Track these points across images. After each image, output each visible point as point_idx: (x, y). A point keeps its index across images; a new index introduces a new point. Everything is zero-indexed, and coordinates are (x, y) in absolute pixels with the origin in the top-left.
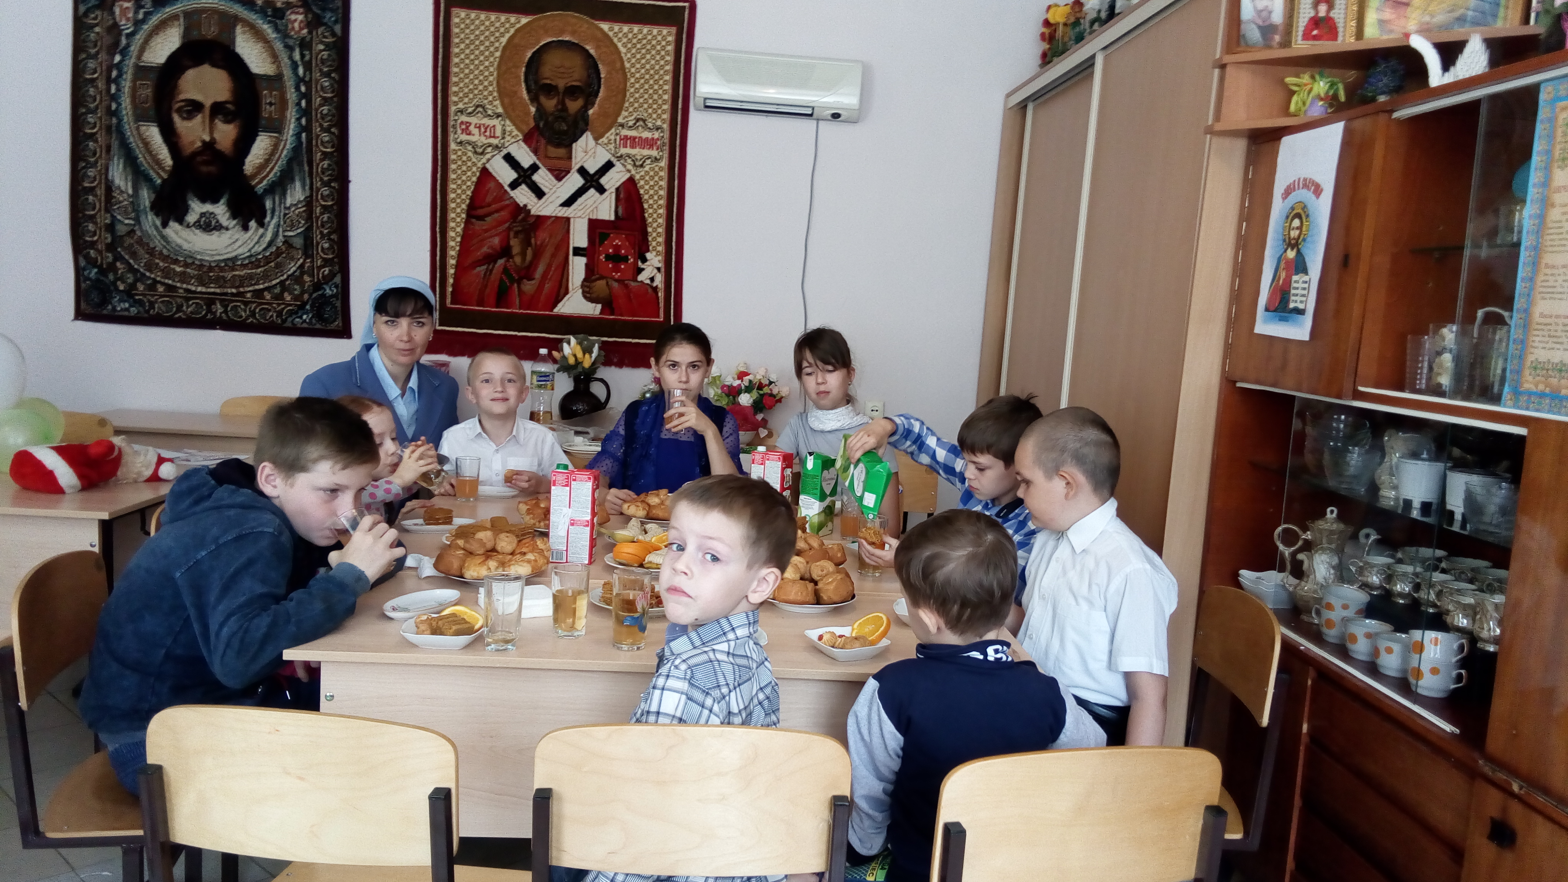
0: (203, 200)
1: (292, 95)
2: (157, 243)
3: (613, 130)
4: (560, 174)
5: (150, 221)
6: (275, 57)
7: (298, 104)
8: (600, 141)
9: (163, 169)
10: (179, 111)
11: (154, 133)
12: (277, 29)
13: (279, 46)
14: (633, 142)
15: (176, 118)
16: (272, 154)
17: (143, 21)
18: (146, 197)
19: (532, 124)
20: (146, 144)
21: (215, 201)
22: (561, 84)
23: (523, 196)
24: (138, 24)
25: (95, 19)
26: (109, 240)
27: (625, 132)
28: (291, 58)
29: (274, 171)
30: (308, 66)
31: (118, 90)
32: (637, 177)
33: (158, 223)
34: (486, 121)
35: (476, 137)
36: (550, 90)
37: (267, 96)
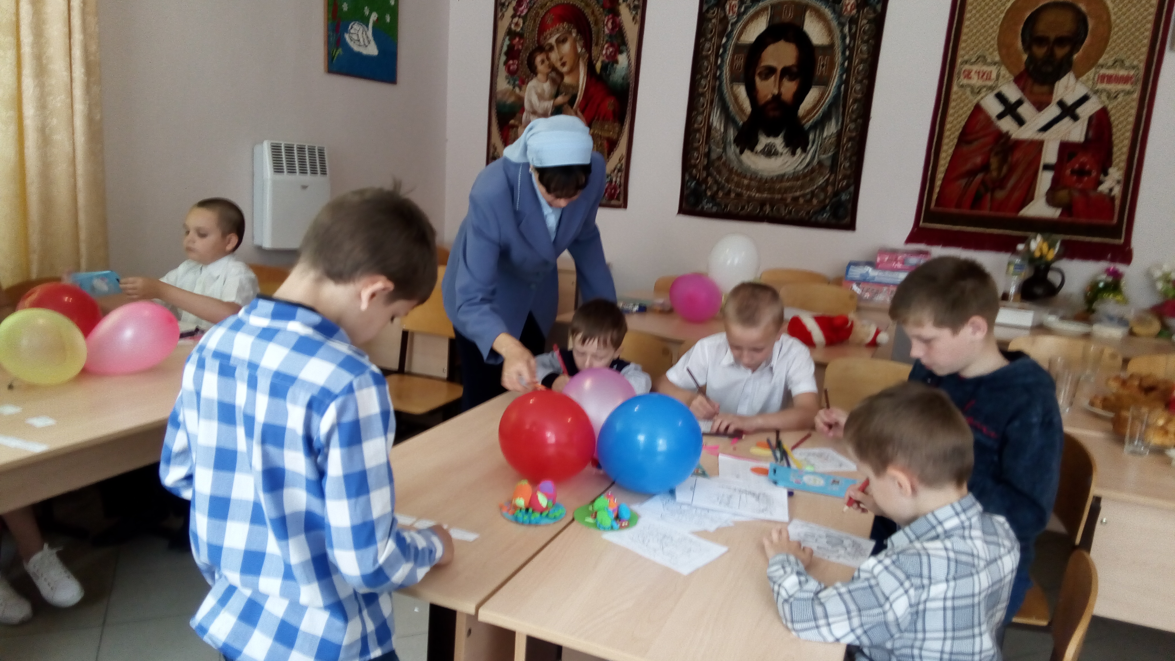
0: (768, 135)
1: (838, 58)
2: (735, 165)
3: (1093, 70)
4: (1040, 106)
5: (732, 150)
6: (830, 32)
7: (843, 64)
8: (1081, 79)
9: (745, 114)
11: (742, 91)
12: (834, 11)
13: (834, 24)
14: (1110, 79)
15: (758, 79)
16: (819, 101)
17: (745, 12)
18: (732, 134)
19: (1022, 67)
20: (736, 98)
21: (776, 135)
22: (1052, 36)
23: (1007, 125)
24: (740, 15)
25: (714, 13)
26: (706, 163)
27: (1103, 71)
28: (842, 31)
29: (818, 113)
30: (853, 37)
31: (722, 61)
32: (1109, 107)
33: (738, 151)
34: (985, 68)
35: (975, 81)
36: (1042, 41)
37: (821, 61)
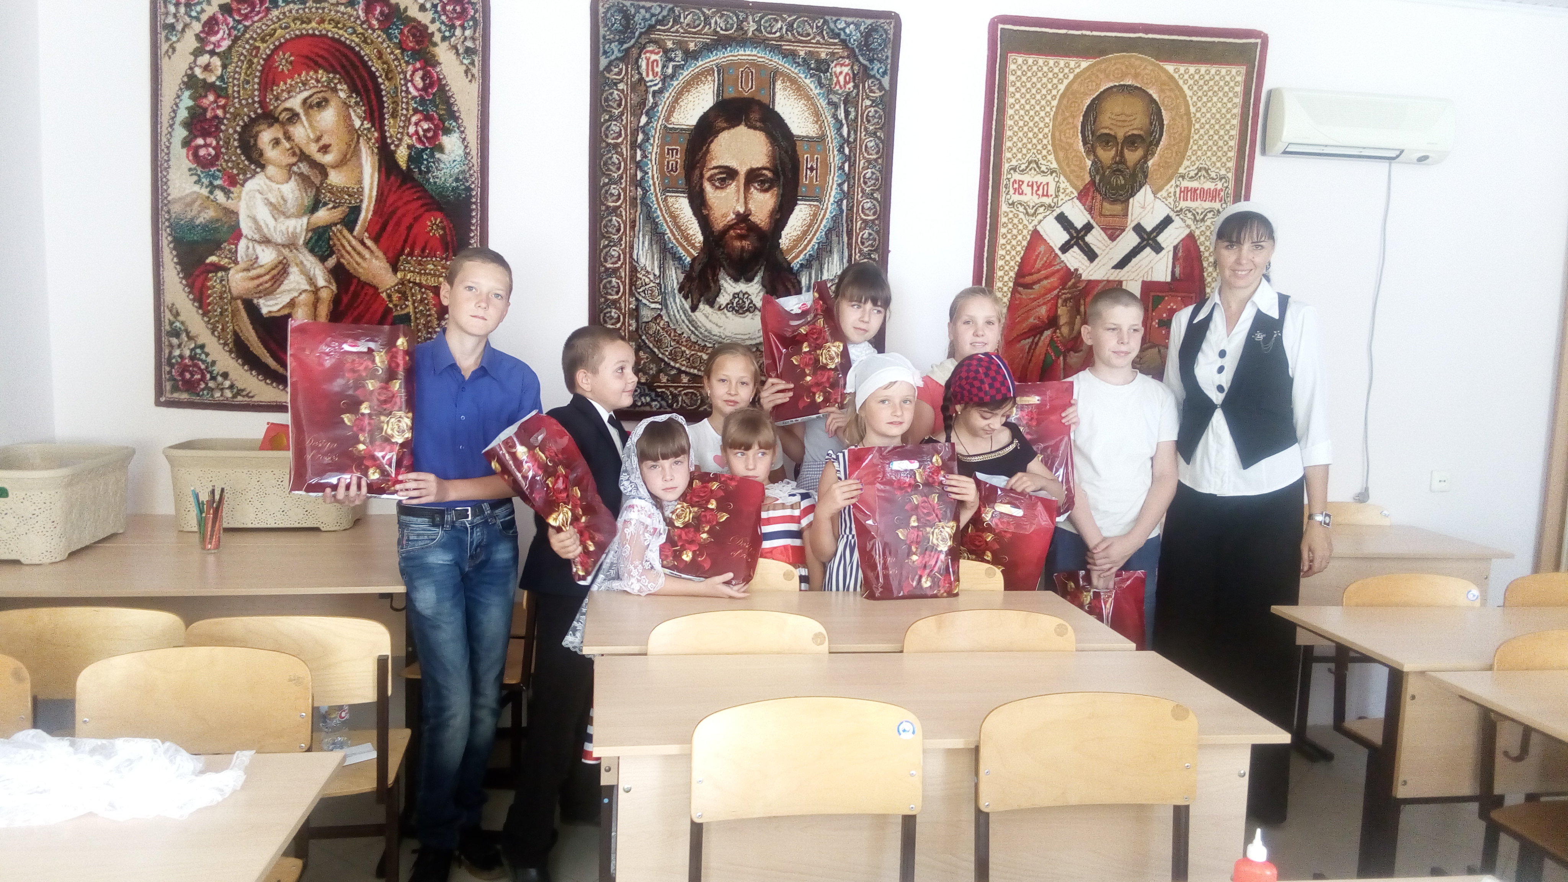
0: (736, 280)
1: (835, 159)
3: (1173, 182)
4: (1113, 233)
5: (678, 303)
6: (817, 115)
7: (841, 168)
8: (1158, 195)
9: (693, 246)
10: (711, 179)
12: (820, 84)
13: (822, 103)
14: (1194, 194)
15: (708, 187)
16: (810, 226)
17: (673, 76)
18: (674, 277)
19: (1088, 179)
20: (674, 218)
21: (749, 280)
22: (1121, 133)
23: (1074, 259)
24: (665, 79)
25: (619, 73)
27: (1185, 184)
28: (835, 116)
29: (812, 243)
30: (853, 126)
31: (644, 156)
32: (1197, 233)
33: (687, 306)
34: (1040, 179)
35: (1030, 198)
36: (1107, 140)
